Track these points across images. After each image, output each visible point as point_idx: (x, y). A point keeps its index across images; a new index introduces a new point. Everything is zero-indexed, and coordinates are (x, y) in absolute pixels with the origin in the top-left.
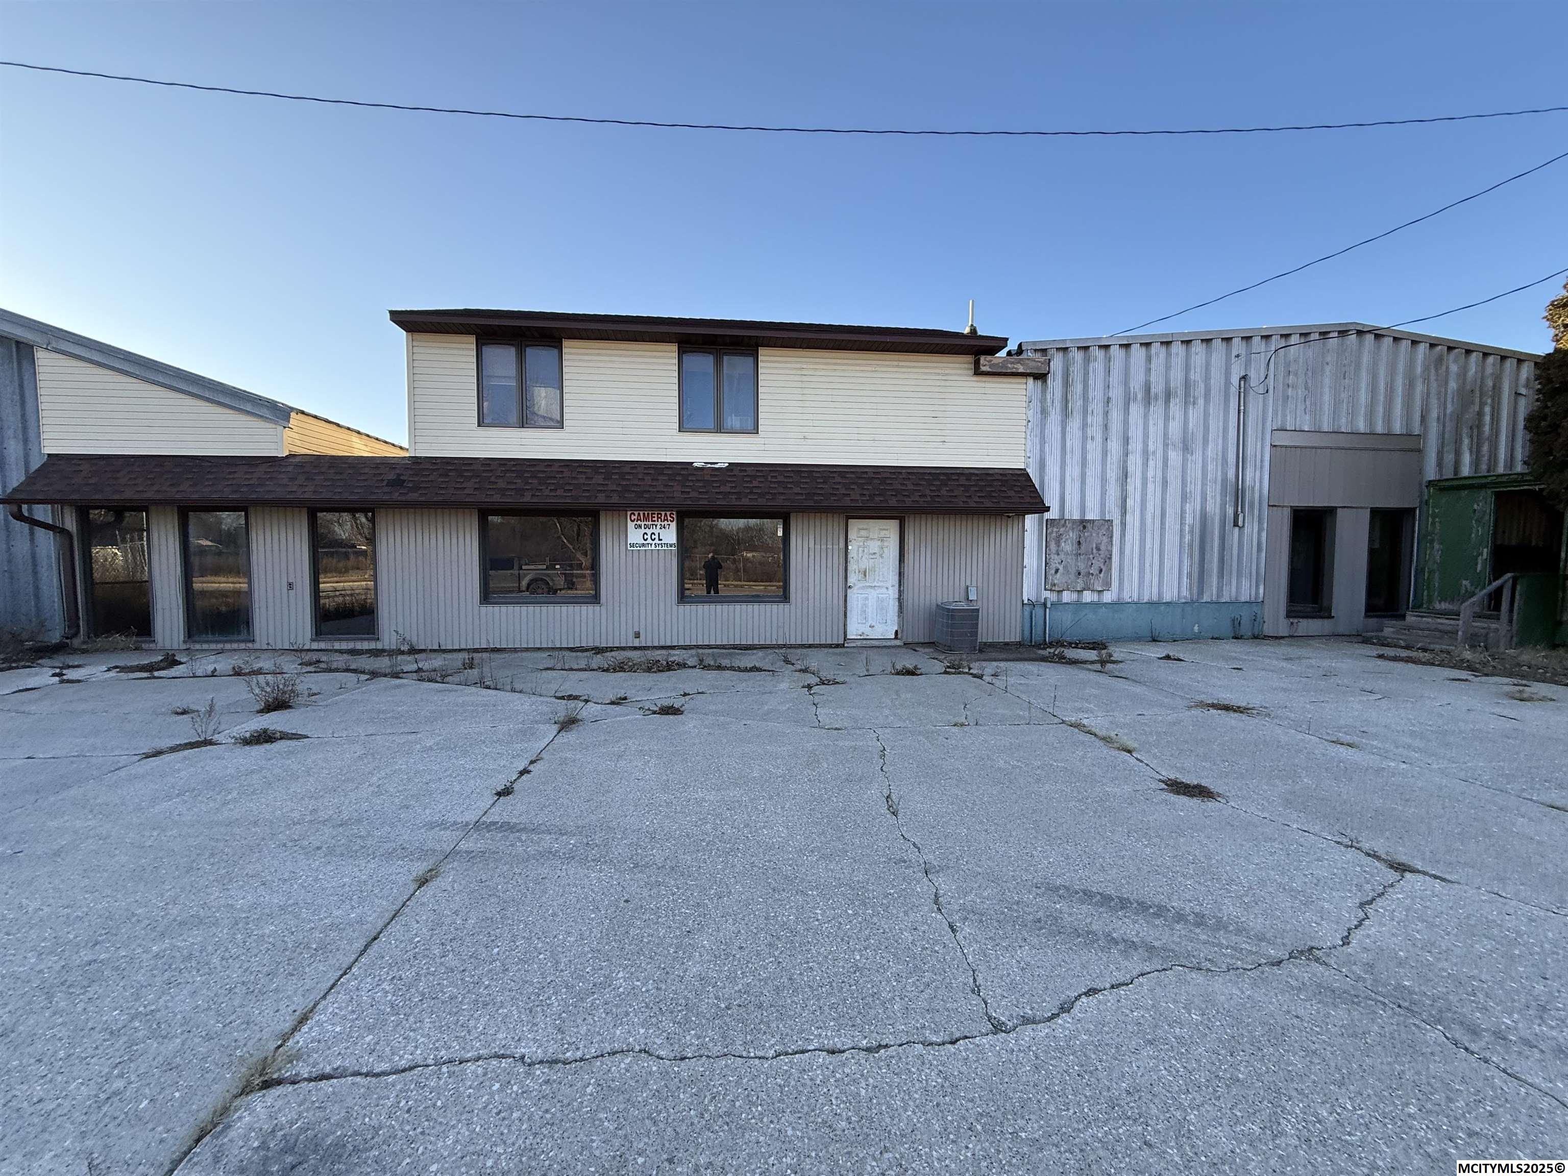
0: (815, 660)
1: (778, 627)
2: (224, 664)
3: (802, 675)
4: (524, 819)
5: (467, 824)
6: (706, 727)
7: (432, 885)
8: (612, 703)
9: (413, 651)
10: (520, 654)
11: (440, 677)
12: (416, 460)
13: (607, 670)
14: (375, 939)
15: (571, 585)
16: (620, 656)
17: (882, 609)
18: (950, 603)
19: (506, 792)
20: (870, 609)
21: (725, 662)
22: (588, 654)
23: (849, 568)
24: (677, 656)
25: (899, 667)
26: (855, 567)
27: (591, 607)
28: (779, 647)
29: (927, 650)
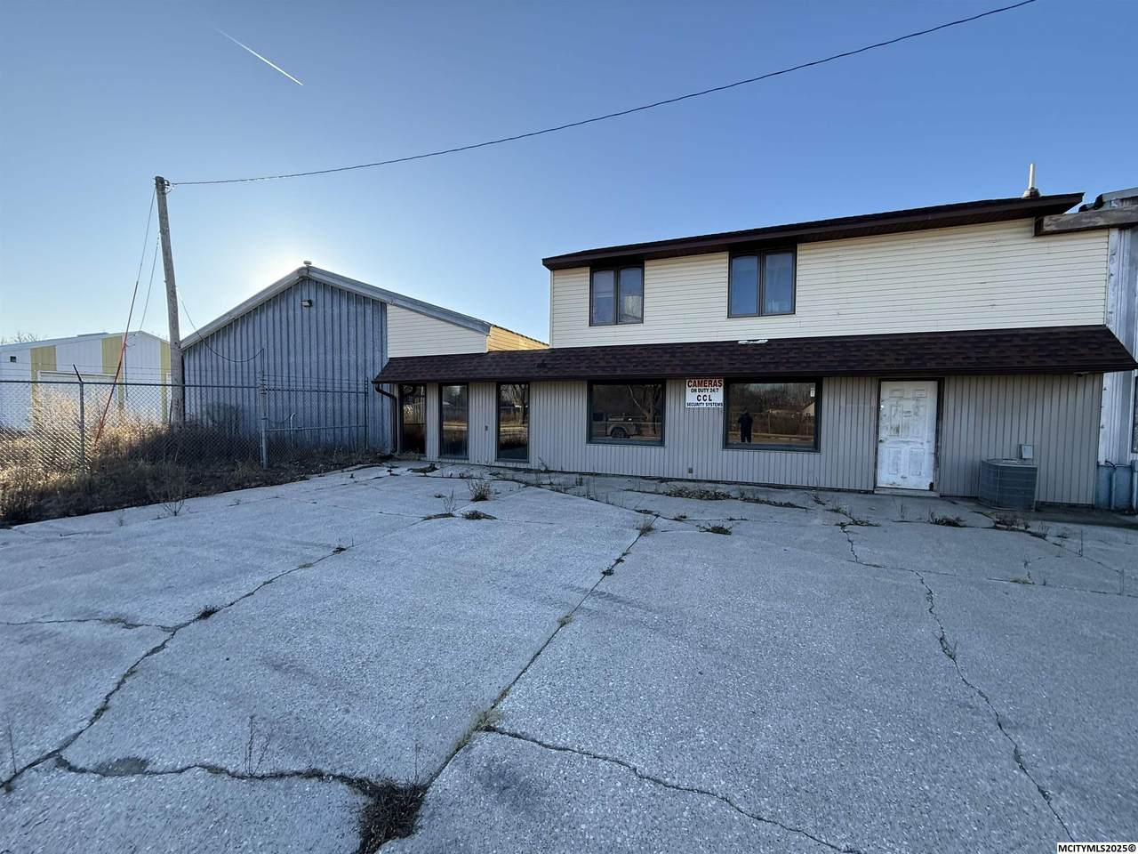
0: (846, 503)
1: (808, 472)
2: (455, 471)
3: (834, 515)
4: (621, 594)
5: (586, 590)
6: (751, 547)
7: (569, 626)
8: (676, 519)
9: (547, 471)
10: (609, 478)
11: (562, 489)
12: (553, 351)
13: (670, 495)
14: (539, 654)
15: (639, 433)
16: (679, 485)
17: (916, 462)
18: (998, 461)
19: (608, 573)
20: (902, 462)
21: (762, 497)
22: (656, 482)
23: (881, 424)
24: (722, 489)
25: (938, 516)
26: (887, 424)
27: (658, 449)
28: (809, 488)
29: (967, 504)
